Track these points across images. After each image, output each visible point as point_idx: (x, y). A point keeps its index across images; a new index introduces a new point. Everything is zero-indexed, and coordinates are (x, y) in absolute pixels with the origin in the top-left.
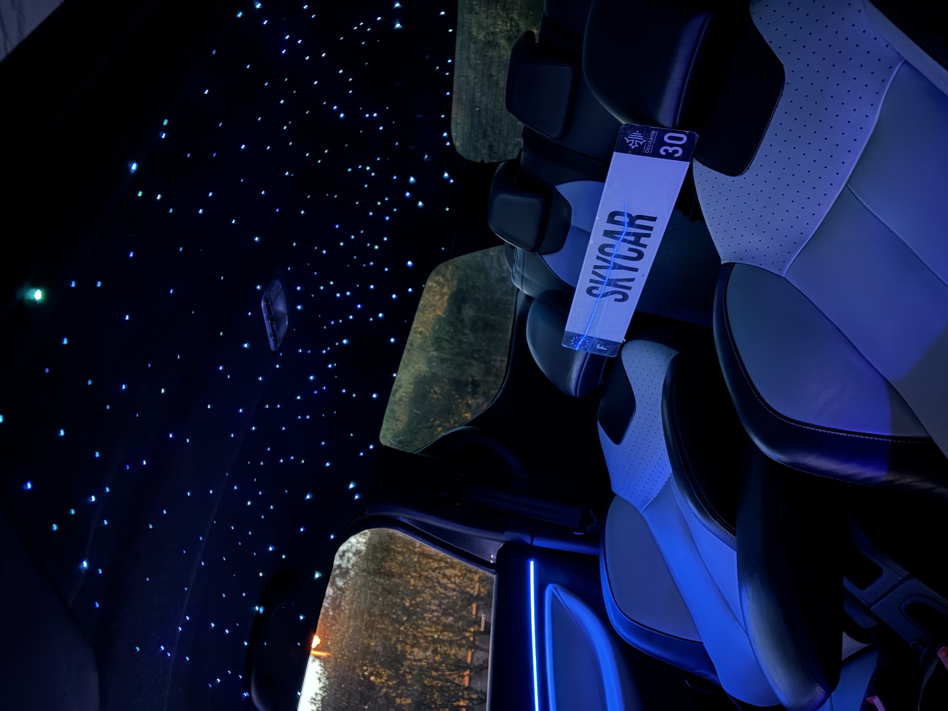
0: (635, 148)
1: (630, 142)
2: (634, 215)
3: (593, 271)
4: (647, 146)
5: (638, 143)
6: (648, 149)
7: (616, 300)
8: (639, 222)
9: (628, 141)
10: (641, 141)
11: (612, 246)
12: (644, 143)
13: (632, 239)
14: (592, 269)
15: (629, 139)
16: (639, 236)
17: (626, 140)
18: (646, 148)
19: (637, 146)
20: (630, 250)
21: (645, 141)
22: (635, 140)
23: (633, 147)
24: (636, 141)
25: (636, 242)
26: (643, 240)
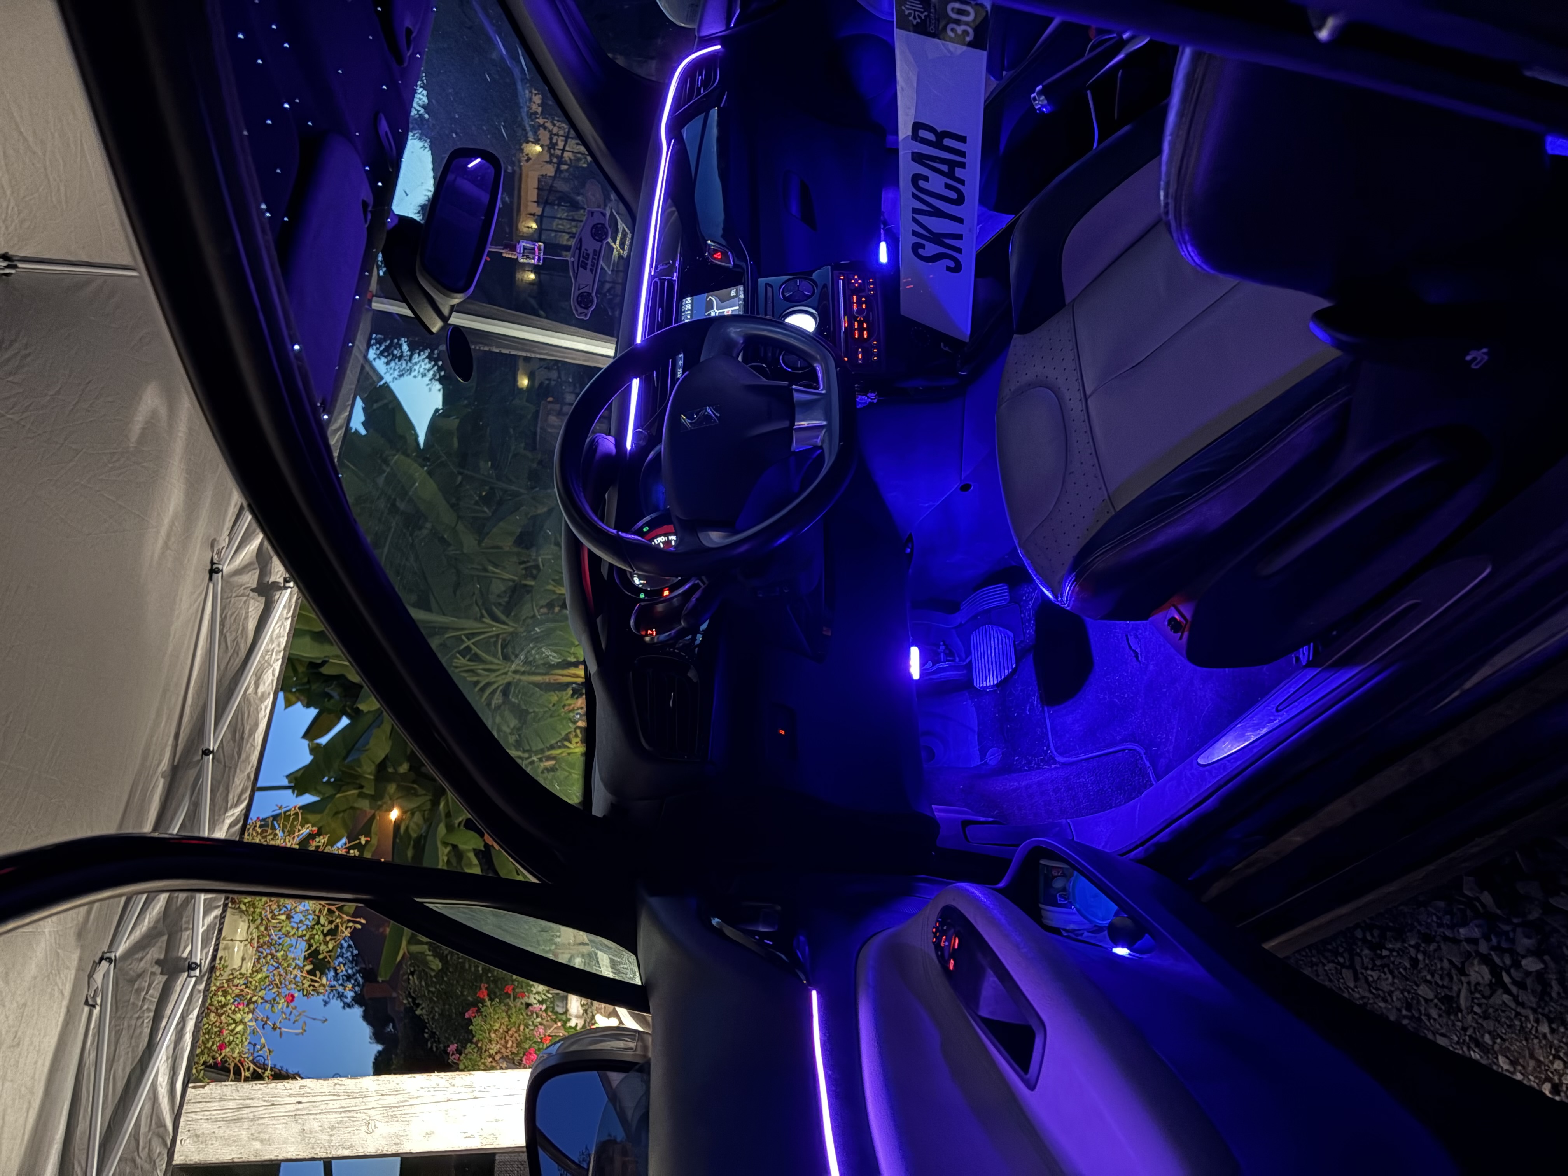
0: (917, 23)
1: (910, 14)
2: (939, 131)
3: (913, 217)
4: (930, 22)
5: (920, 17)
6: (932, 27)
7: (949, 269)
8: (947, 142)
9: (907, 12)
10: (922, 13)
11: (926, 179)
12: (925, 16)
13: (945, 168)
14: (910, 214)
15: (908, 9)
16: (952, 164)
17: (904, 11)
18: (930, 26)
19: (919, 21)
20: (947, 186)
21: (926, 13)
22: (915, 11)
23: (915, 22)
24: (917, 13)
25: (950, 175)
26: (959, 172)
